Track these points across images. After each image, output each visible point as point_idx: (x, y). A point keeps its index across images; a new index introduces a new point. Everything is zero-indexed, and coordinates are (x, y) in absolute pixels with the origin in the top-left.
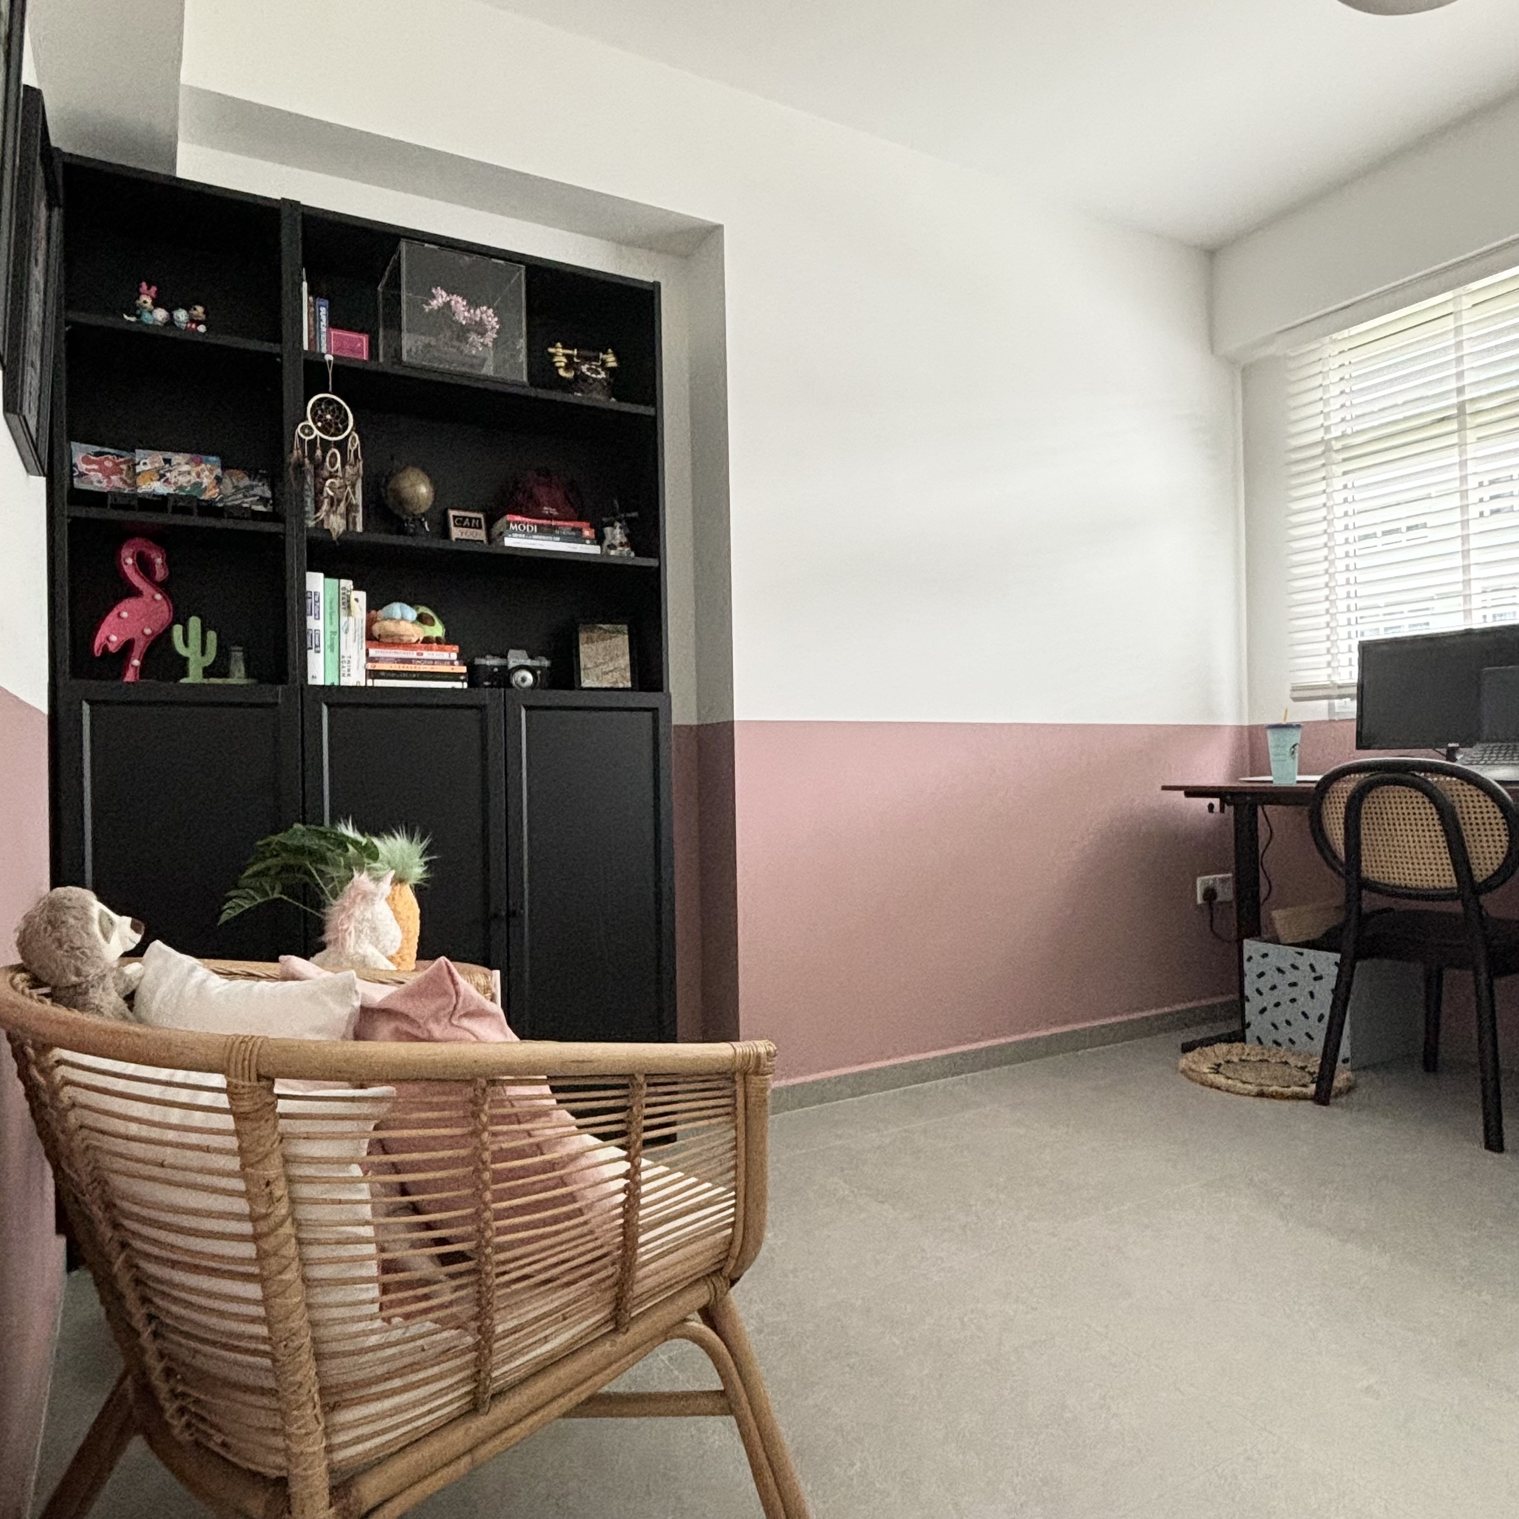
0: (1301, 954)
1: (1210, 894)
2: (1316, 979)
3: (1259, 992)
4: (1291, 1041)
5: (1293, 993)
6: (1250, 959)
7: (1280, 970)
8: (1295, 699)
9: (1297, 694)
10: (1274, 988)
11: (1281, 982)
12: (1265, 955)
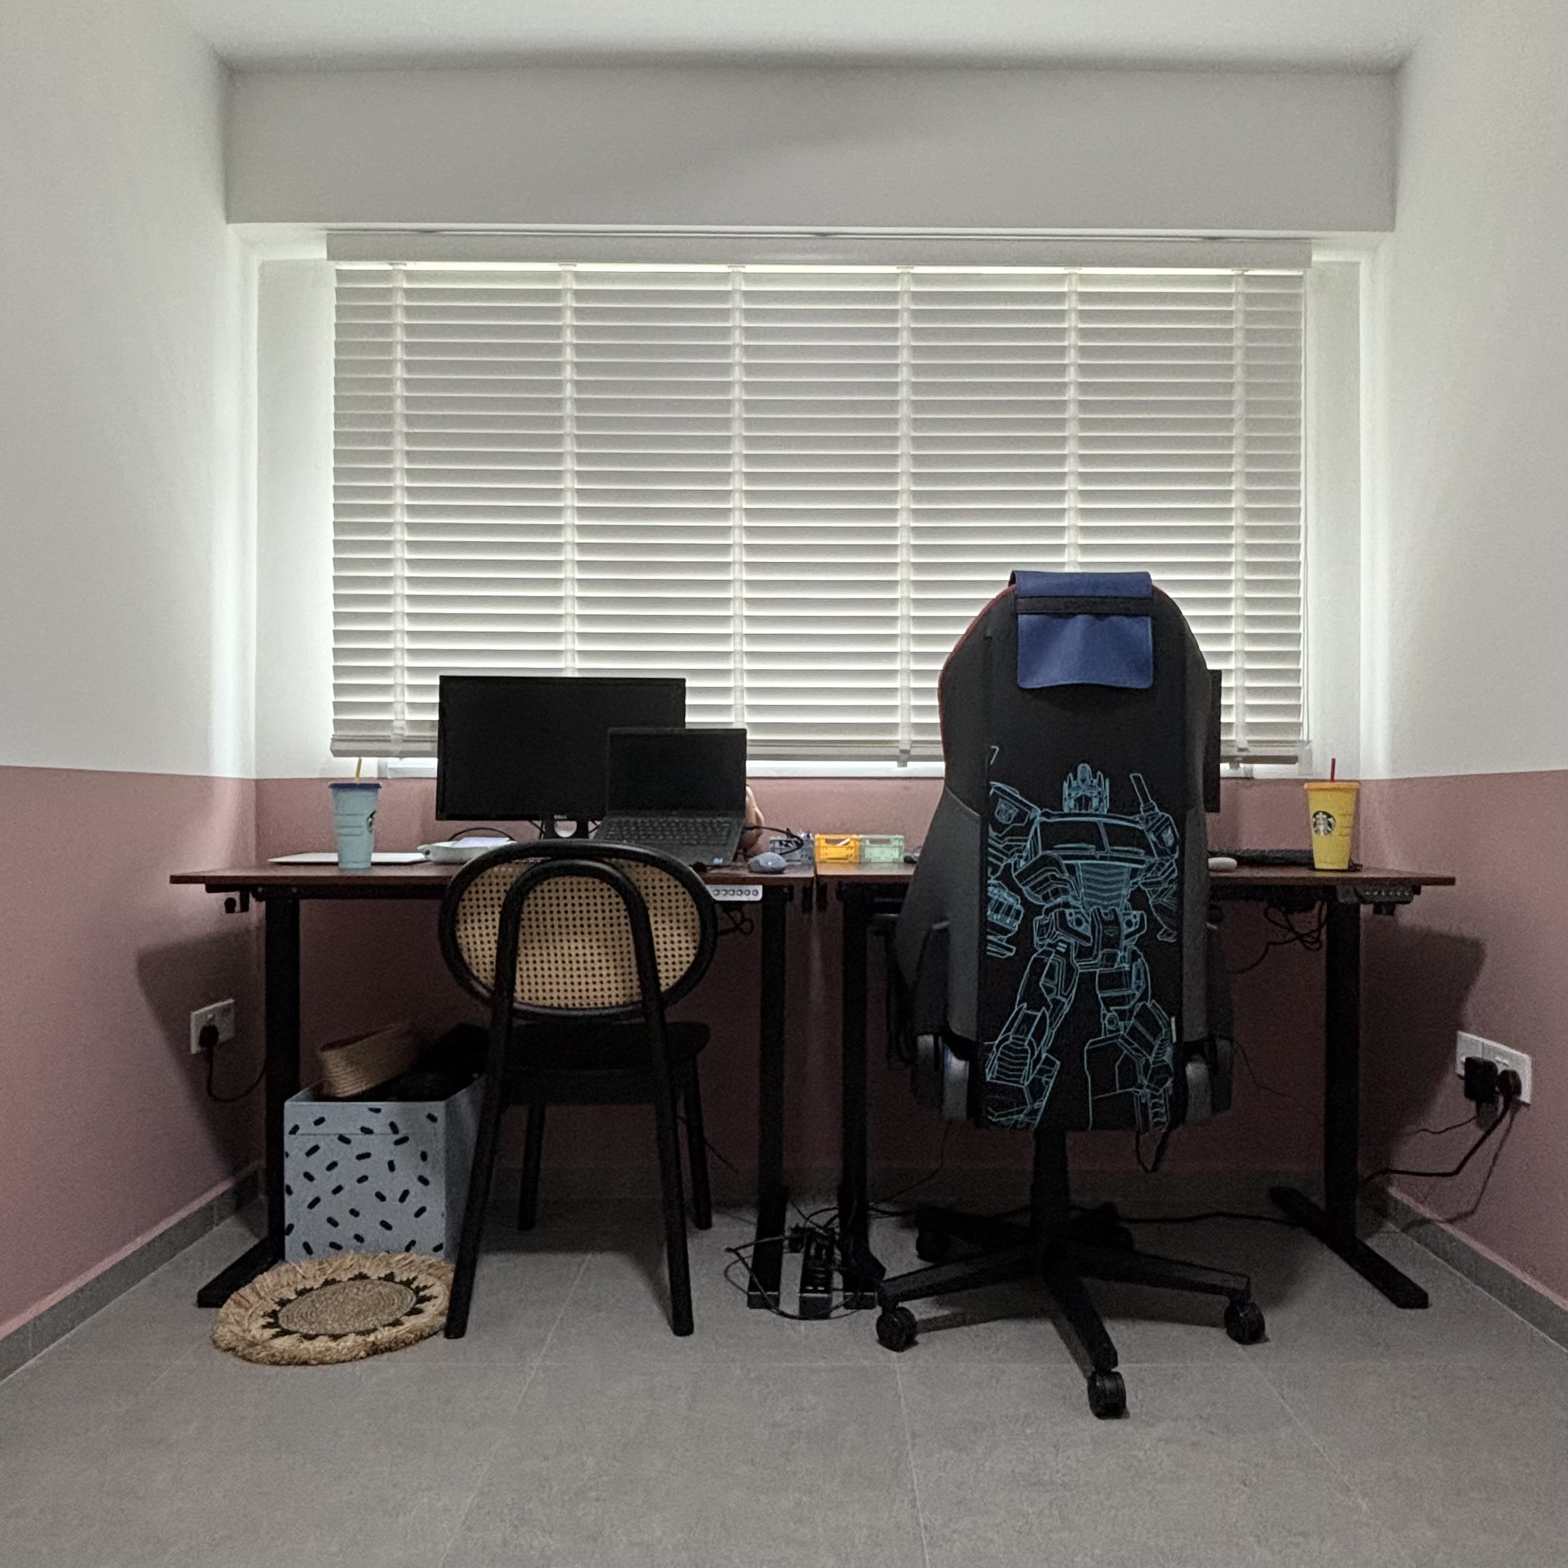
0: (377, 1111)
1: (209, 1034)
2: (398, 1143)
3: (309, 1177)
4: (359, 1238)
5: (364, 1167)
6: (295, 1130)
7: (344, 1139)
8: (337, 753)
9: (342, 746)
10: (332, 1166)
11: (345, 1155)
12: (319, 1121)
